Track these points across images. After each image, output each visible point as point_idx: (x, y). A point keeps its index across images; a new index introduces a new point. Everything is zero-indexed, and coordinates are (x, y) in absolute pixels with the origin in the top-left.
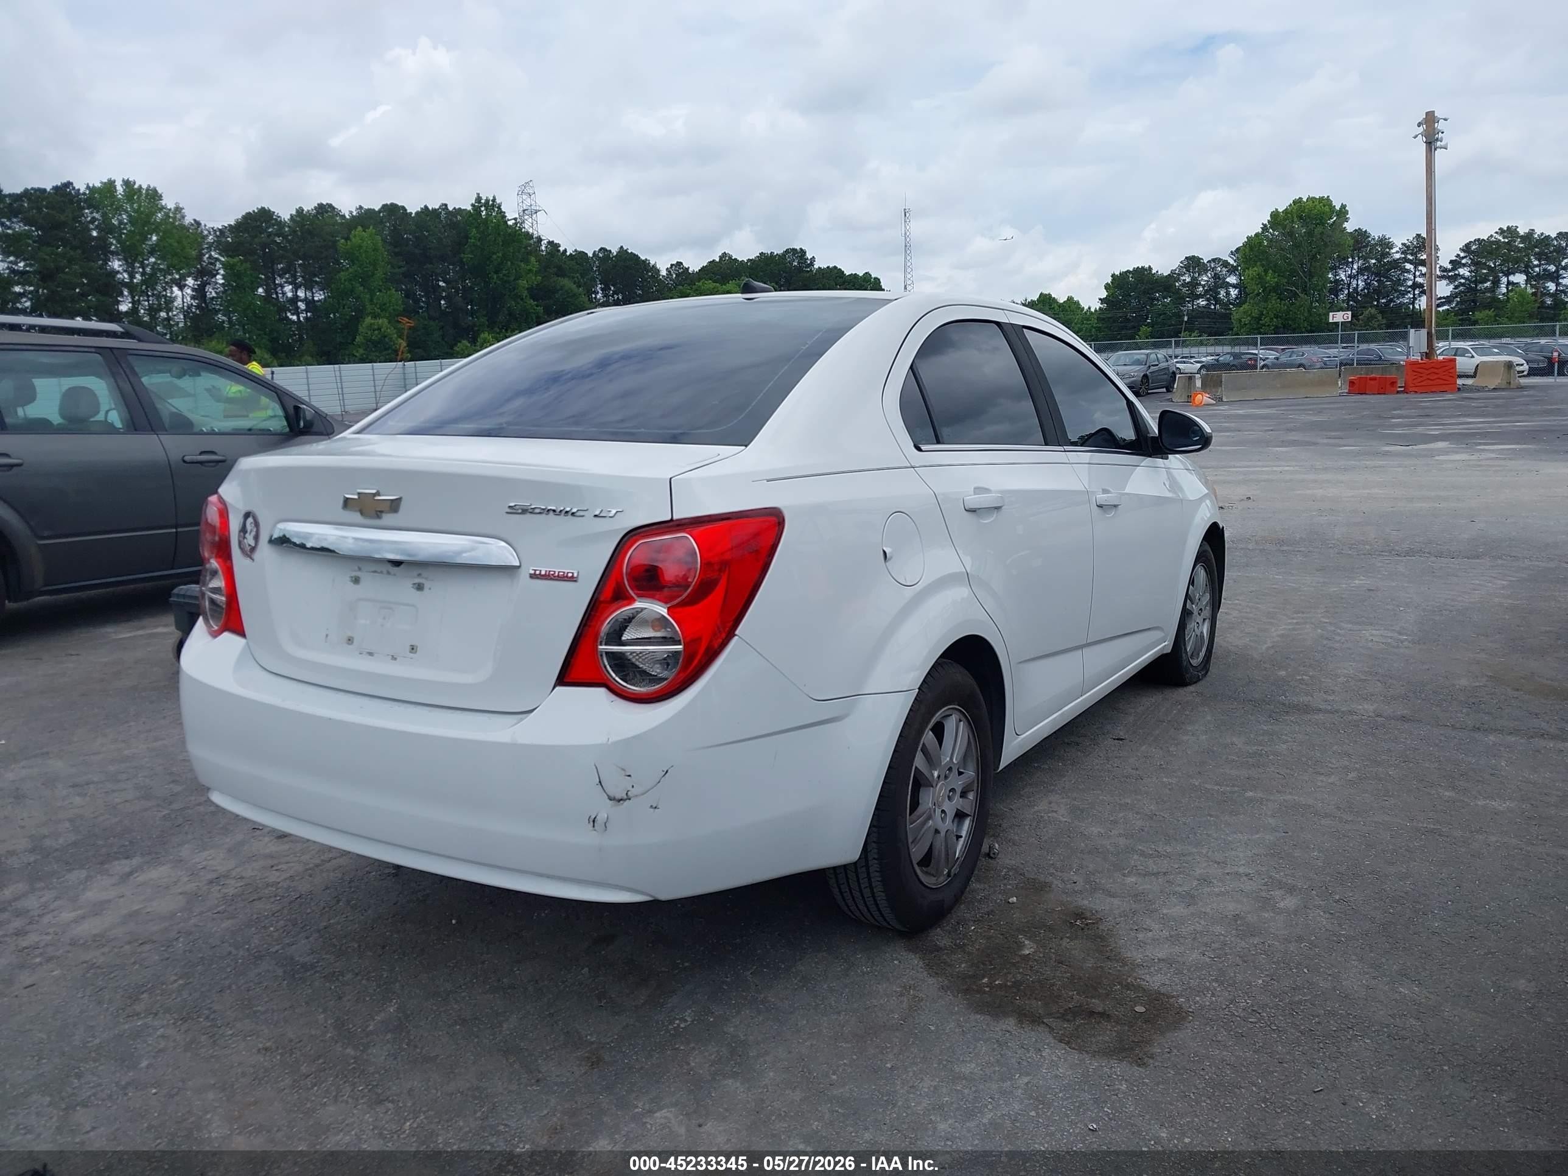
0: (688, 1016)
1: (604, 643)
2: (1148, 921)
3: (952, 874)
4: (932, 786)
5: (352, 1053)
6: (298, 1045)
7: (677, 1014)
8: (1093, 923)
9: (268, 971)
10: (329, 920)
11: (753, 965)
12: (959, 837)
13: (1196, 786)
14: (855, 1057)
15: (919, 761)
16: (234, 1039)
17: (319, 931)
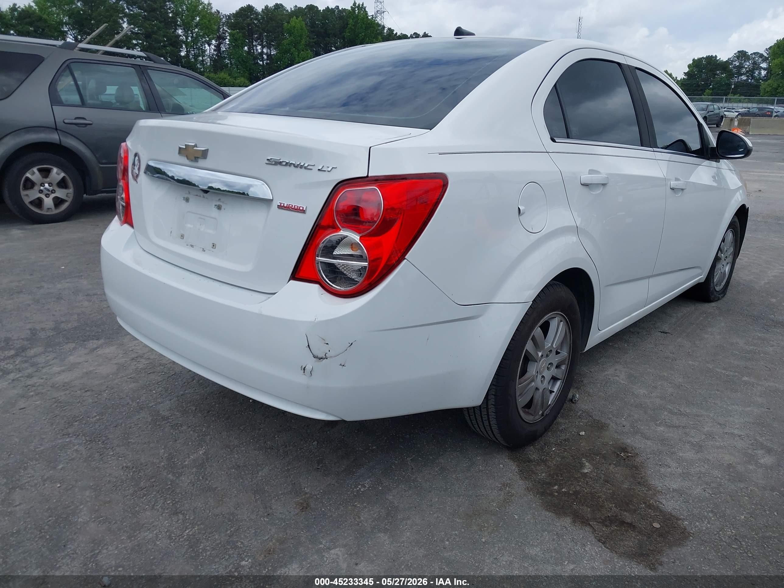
0: (367, 483)
1: (320, 256)
2: (669, 460)
3: (545, 415)
4: (537, 362)
5: (172, 478)
6: (145, 468)
7: (361, 481)
8: (632, 456)
9: (144, 418)
10: (185, 391)
11: (413, 455)
12: (551, 392)
13: (710, 369)
14: (463, 530)
15: (529, 346)
16: (112, 458)
17: (178, 397)
